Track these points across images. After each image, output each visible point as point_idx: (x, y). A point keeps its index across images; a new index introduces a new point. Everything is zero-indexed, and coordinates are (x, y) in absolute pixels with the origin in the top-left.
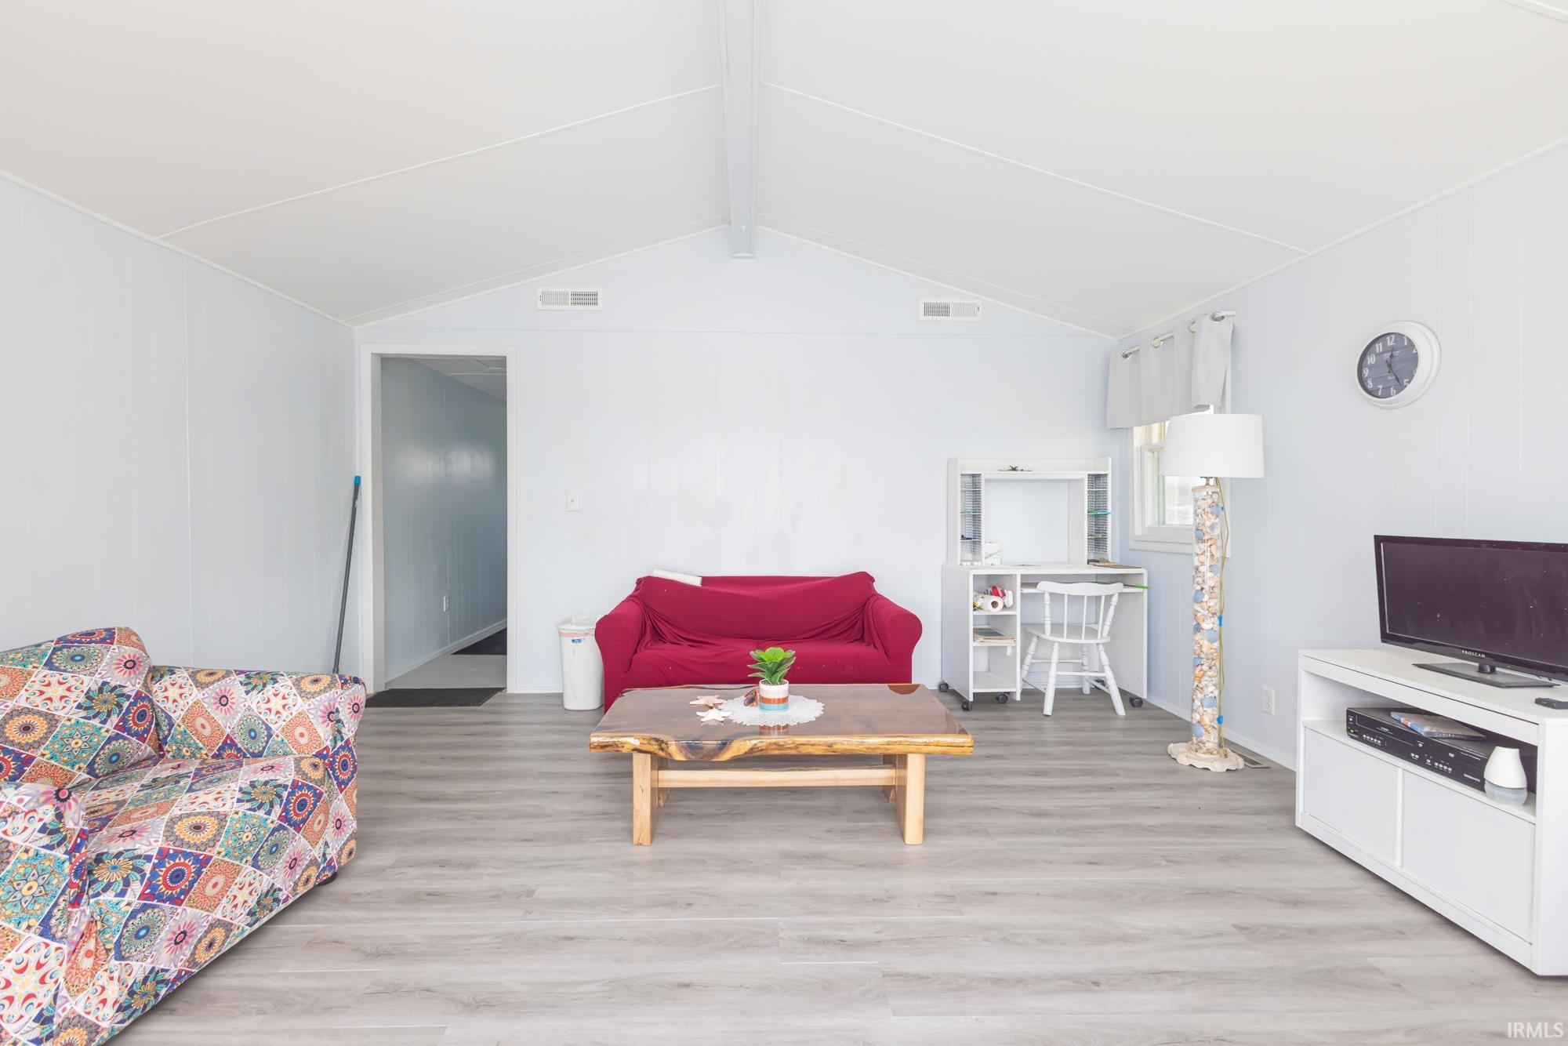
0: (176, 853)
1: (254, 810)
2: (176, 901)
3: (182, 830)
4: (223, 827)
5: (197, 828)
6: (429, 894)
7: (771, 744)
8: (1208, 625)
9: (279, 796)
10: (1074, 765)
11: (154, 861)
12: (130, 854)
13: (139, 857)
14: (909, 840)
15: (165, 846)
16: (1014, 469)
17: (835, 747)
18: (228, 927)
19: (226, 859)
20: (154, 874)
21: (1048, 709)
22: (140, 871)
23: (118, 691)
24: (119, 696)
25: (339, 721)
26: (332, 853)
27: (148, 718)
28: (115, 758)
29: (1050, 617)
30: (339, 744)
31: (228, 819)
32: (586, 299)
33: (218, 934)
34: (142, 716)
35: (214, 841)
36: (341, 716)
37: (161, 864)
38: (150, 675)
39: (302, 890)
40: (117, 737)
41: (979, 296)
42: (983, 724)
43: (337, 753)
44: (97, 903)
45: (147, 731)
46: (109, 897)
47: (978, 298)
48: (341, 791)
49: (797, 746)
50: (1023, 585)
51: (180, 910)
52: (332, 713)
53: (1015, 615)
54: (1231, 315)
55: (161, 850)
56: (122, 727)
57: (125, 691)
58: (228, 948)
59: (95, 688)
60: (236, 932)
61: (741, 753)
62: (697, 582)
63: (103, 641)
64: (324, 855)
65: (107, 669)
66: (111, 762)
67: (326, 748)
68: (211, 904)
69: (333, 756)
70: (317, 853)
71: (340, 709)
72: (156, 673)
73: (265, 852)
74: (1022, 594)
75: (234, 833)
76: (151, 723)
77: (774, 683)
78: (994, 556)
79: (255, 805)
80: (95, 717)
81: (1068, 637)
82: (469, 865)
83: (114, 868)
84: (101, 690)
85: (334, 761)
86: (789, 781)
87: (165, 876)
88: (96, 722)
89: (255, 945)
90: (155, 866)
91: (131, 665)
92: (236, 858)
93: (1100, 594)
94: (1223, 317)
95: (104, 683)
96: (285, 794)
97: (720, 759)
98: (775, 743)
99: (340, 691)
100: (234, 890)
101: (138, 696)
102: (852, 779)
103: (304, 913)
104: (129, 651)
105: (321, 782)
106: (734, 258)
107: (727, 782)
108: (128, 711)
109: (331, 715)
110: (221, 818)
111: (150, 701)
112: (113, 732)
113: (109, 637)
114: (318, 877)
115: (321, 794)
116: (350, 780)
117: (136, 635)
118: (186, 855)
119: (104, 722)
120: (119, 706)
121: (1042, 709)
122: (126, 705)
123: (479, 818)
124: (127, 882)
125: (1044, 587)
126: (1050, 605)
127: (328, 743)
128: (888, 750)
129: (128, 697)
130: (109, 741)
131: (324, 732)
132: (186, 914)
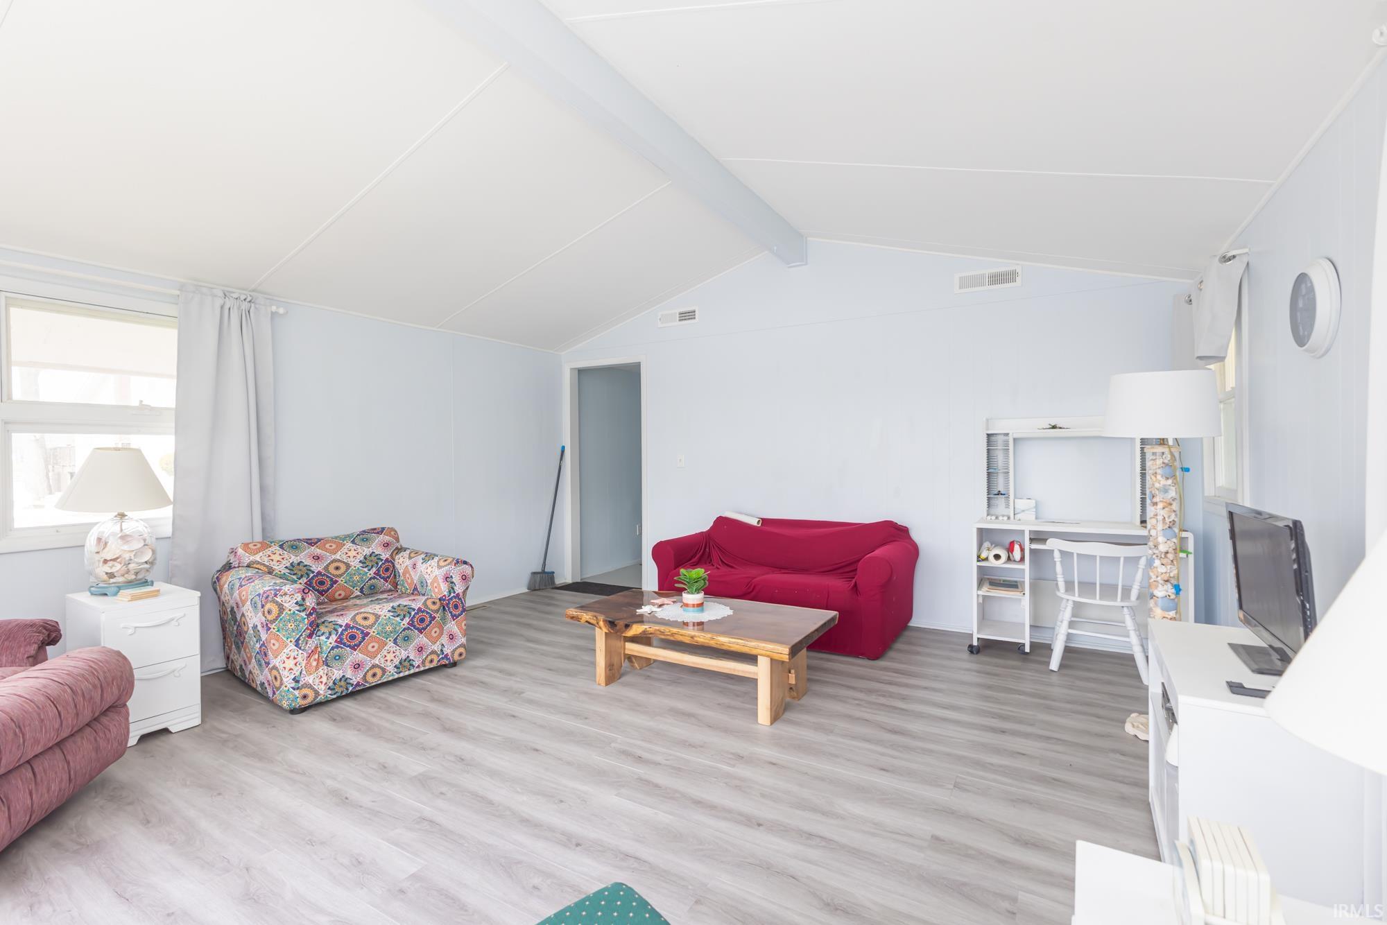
0: (353, 627)
1: (395, 617)
2: (353, 648)
3: (359, 619)
4: (377, 621)
5: (365, 618)
6: (482, 682)
7: (656, 630)
8: (1161, 591)
9: (410, 614)
10: (1009, 711)
11: (343, 628)
12: (334, 623)
13: (337, 624)
14: (760, 721)
15: (349, 623)
16: (1054, 427)
17: (695, 639)
18: (384, 671)
19: (378, 636)
20: (342, 634)
21: (1054, 664)
22: (336, 630)
23: (378, 557)
24: (378, 559)
25: (452, 583)
26: (447, 651)
27: (390, 571)
28: (373, 587)
29: (1063, 574)
30: (452, 595)
31: (381, 618)
32: (688, 316)
33: (379, 672)
34: (387, 570)
35: (372, 626)
36: (454, 580)
37: (346, 630)
38: (396, 551)
39: (428, 666)
40: (374, 578)
41: (1018, 262)
42: (989, 669)
43: (451, 599)
44: (319, 639)
45: (389, 577)
46: (323, 638)
47: (1018, 264)
48: (454, 620)
49: (673, 635)
50: (1032, 540)
51: (355, 653)
52: (447, 577)
53: (1024, 570)
54: (1244, 254)
55: (347, 624)
56: (377, 573)
57: (381, 557)
58: (384, 681)
59: (368, 554)
60: (388, 673)
61: (638, 633)
62: (754, 522)
63: (378, 533)
64: (442, 650)
65: (375, 547)
66: (371, 589)
67: (445, 596)
68: (373, 656)
69: (448, 600)
70: (436, 647)
71: (453, 576)
72: (399, 550)
73: (402, 639)
74: (1031, 550)
75: (382, 625)
76: (391, 574)
77: (692, 593)
78: (1026, 512)
79: (396, 614)
80: (366, 567)
81: (1101, 599)
82: (510, 674)
83: (327, 627)
84: (371, 555)
85: (449, 603)
86: (702, 664)
87: (347, 635)
88: (366, 570)
89: (402, 684)
90: (343, 630)
91: (386, 545)
92: (383, 637)
93: (1119, 556)
94: (1234, 257)
95: (373, 552)
96: (413, 613)
97: (626, 635)
98: (658, 630)
99: (453, 567)
100: (384, 652)
101: (387, 560)
102: (743, 672)
103: (433, 677)
104: (387, 539)
105: (437, 611)
106: (789, 267)
107: (664, 657)
108: (381, 566)
109: (447, 578)
110: (377, 617)
111: (393, 564)
112: (373, 575)
113: (381, 531)
114: (439, 661)
115: (435, 618)
116: (459, 615)
117: (396, 531)
118: (358, 629)
119: (369, 570)
120: (377, 564)
121: (1048, 663)
122: (380, 563)
123: (542, 654)
124: (330, 634)
125: (1052, 544)
126: (1061, 562)
127: (446, 593)
128: (730, 647)
129: (382, 560)
130: (370, 579)
131: (444, 588)
132: (358, 656)
